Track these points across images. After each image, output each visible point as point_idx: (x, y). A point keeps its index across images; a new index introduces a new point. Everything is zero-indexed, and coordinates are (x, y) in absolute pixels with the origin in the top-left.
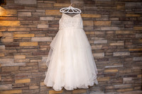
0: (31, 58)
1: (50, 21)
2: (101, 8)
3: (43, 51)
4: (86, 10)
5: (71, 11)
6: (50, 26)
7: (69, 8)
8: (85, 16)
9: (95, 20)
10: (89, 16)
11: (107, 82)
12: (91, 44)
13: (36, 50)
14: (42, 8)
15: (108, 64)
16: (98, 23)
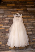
0: (2, 34)
1: (9, 19)
2: (31, 13)
3: (7, 31)
4: (24, 14)
5: (18, 15)
6: (9, 21)
7: (17, 14)
8: (24, 17)
9: (28, 18)
10: (25, 17)
11: (34, 44)
12: (26, 29)
13: (4, 31)
14: (6, 14)
15: (34, 37)
16: (29, 20)
